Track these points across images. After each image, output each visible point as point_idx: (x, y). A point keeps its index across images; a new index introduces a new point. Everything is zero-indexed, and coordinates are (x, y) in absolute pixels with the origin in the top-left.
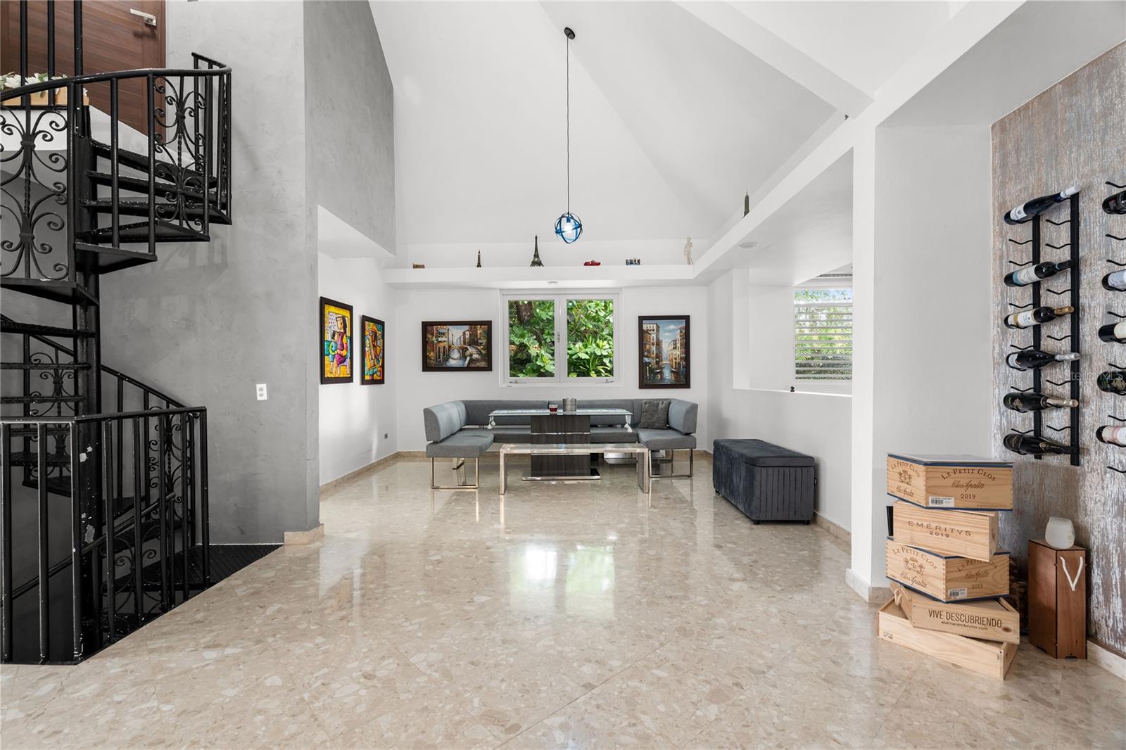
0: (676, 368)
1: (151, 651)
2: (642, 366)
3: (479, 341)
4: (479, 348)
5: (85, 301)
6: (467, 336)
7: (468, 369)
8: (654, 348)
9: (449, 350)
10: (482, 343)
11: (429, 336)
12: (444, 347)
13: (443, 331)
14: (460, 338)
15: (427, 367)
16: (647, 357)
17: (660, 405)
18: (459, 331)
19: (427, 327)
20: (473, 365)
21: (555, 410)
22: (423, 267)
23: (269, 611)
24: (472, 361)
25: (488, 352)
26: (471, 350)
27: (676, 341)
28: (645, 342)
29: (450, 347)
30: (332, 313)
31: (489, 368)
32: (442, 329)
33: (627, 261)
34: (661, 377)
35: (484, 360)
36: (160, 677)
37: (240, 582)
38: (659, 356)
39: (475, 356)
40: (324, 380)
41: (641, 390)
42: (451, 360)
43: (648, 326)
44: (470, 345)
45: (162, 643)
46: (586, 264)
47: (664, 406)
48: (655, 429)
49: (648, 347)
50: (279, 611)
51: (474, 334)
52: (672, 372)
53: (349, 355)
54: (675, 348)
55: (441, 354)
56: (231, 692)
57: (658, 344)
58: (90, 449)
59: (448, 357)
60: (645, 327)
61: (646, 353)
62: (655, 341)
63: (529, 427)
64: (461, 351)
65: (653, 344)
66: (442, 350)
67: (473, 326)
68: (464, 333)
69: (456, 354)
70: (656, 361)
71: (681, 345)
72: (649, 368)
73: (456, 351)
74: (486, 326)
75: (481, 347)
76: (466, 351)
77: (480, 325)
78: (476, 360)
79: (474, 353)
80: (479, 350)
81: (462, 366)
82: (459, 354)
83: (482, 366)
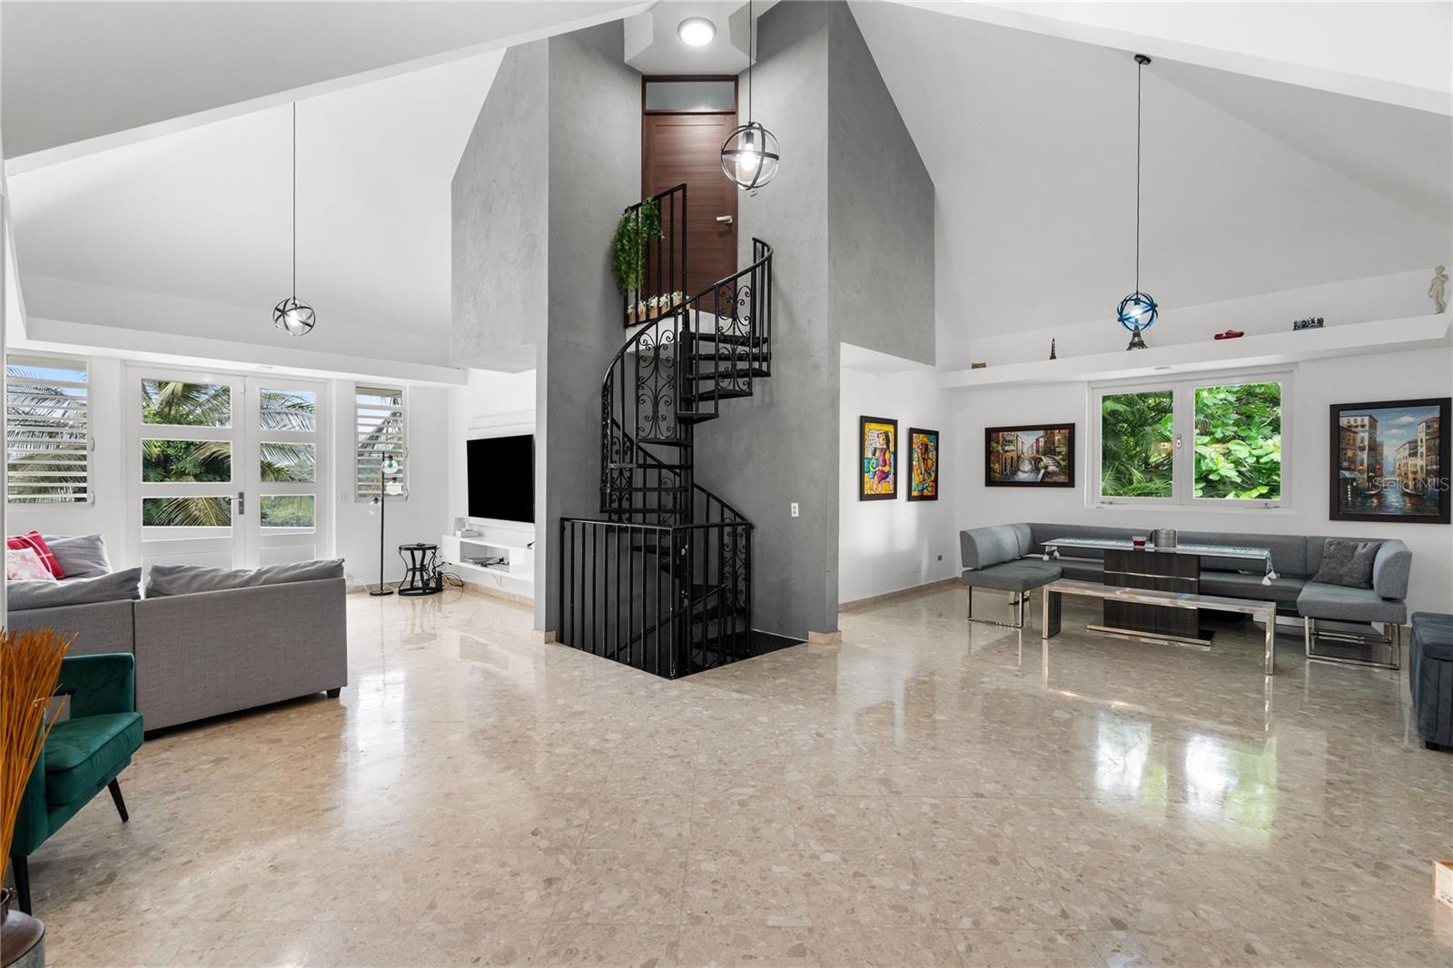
0: (1415, 488)
1: (706, 684)
2: (1337, 484)
3: (1057, 449)
4: (1057, 458)
5: (685, 445)
6: (1041, 444)
7: (1042, 484)
8: (1365, 456)
9: (1018, 461)
10: (1061, 452)
11: (994, 445)
12: (1012, 458)
13: (1011, 438)
14: (1032, 446)
15: (991, 481)
16: (1348, 469)
17: (1359, 548)
18: (1031, 437)
19: (991, 434)
20: (1047, 480)
21: (1143, 543)
22: (984, 365)
23: (778, 682)
24: (1047, 474)
25: (1068, 463)
26: (1046, 460)
27: (1416, 442)
28: (1343, 445)
29: (1019, 457)
30: (873, 431)
31: (1070, 483)
32: (1010, 436)
33: (1295, 323)
35: (1064, 473)
36: (706, 698)
37: (767, 660)
38: (1375, 468)
39: (1052, 468)
40: (862, 496)
41: (1333, 522)
42: (1020, 473)
43: (1359, 419)
44: (1044, 455)
45: (712, 682)
46: (1218, 337)
47: (1365, 550)
48: (1344, 586)
49: (1350, 453)
50: (783, 683)
51: (1050, 441)
53: (892, 470)
54: (1414, 454)
55: (1008, 467)
56: (738, 716)
57: (1374, 448)
58: (687, 547)
59: (1017, 469)
60: (1344, 422)
61: (1345, 464)
62: (1366, 443)
63: (1103, 561)
64: (1033, 462)
65: (1362, 449)
66: (1009, 461)
67: (1049, 431)
68: (1037, 440)
69: (1026, 466)
70: (1369, 477)
71: (1429, 449)
72: (1353, 487)
73: (1026, 462)
74: (1067, 431)
75: (1060, 456)
76: (1039, 462)
77: (1059, 429)
78: (1052, 473)
79: (1050, 464)
80: (1056, 460)
81: (1033, 481)
82: (1031, 466)
83: (1059, 481)
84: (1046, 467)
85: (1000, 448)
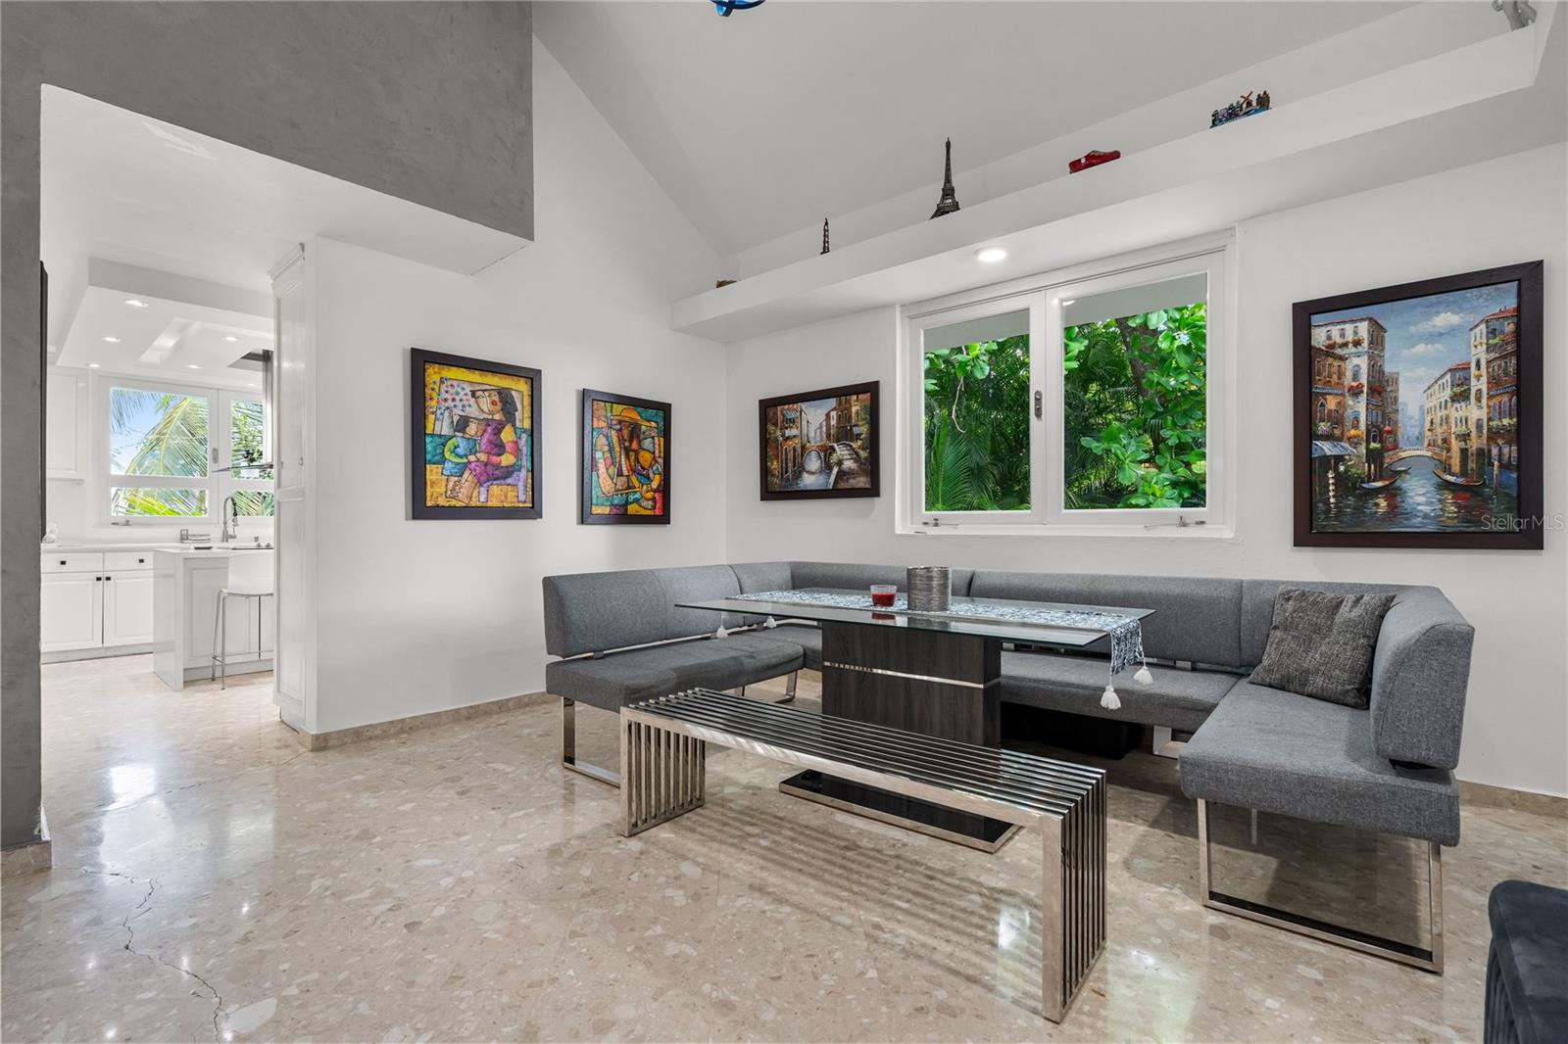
0: (1464, 473)
2: (1308, 470)
3: (856, 430)
4: (854, 445)
6: (833, 422)
7: (836, 492)
8: (1360, 407)
9: (802, 455)
10: (859, 435)
11: (771, 428)
12: (795, 450)
13: (793, 415)
14: (821, 428)
15: (769, 493)
16: (1328, 437)
17: (1344, 609)
18: (819, 411)
19: (769, 409)
20: (843, 485)
21: (888, 602)
24: (841, 474)
25: (870, 453)
26: (840, 451)
27: (1466, 368)
28: (1318, 388)
29: (803, 447)
30: (447, 381)
32: (790, 410)
35: (864, 472)
38: (1382, 432)
39: (848, 464)
40: (420, 509)
42: (805, 475)
43: (1349, 328)
44: (838, 441)
46: (1075, 166)
47: (1358, 611)
48: (1310, 696)
49: (1331, 403)
51: (845, 416)
53: (526, 463)
54: (1462, 397)
55: (790, 464)
57: (1380, 388)
59: (800, 469)
60: (1319, 337)
61: (1323, 427)
62: (1364, 380)
64: (822, 455)
65: (1355, 392)
66: (791, 455)
67: (843, 398)
68: (828, 416)
69: (813, 463)
70: (1370, 451)
71: (1494, 382)
72: (1338, 477)
74: (869, 394)
75: (859, 443)
76: (830, 454)
77: (857, 394)
78: (849, 473)
79: (845, 457)
80: (853, 449)
81: (823, 488)
82: (819, 462)
83: (858, 486)
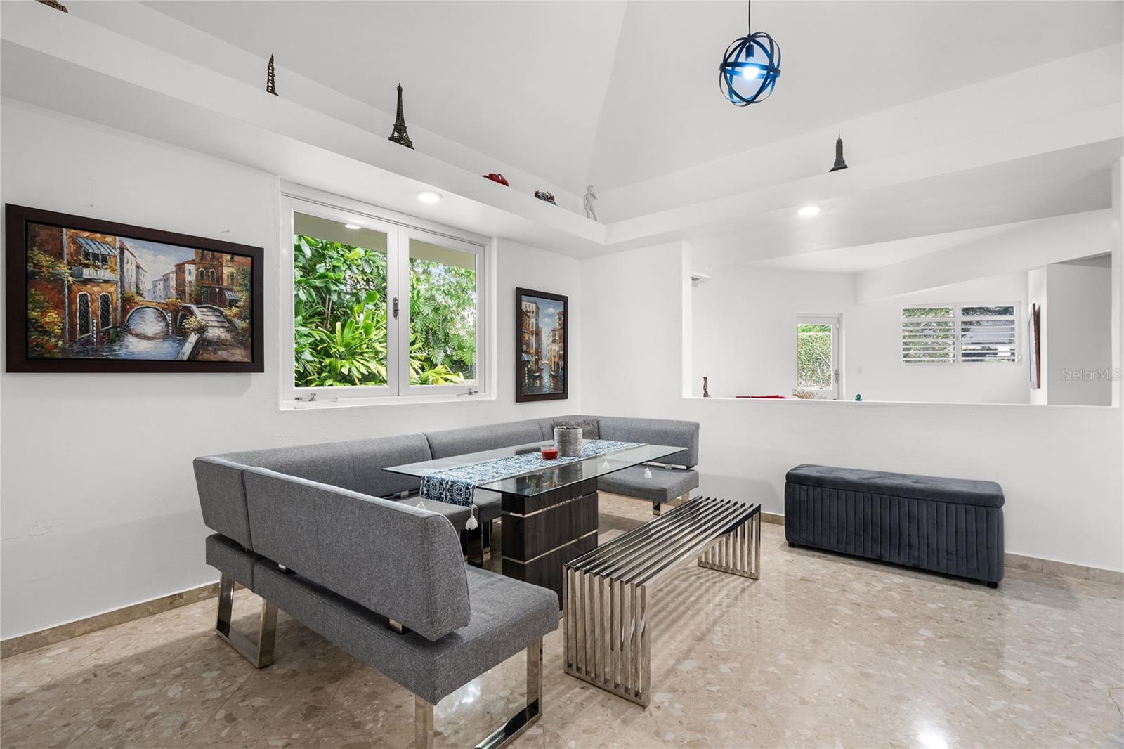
0: (554, 371)
2: (520, 365)
3: (228, 295)
4: (226, 312)
6: (190, 278)
7: (193, 365)
8: (533, 339)
9: (124, 311)
10: (236, 301)
11: (43, 258)
12: (105, 300)
13: (104, 250)
14: (166, 279)
15: (26, 358)
16: (524, 352)
18: (161, 258)
19: (26, 225)
20: (206, 356)
24: (203, 344)
25: (252, 323)
26: (201, 315)
27: (555, 330)
28: (522, 329)
31: (255, 364)
32: (97, 244)
33: (538, 191)
34: (541, 383)
35: (242, 344)
38: (538, 353)
39: (215, 333)
41: (518, 403)
43: (531, 305)
44: (198, 302)
49: (526, 337)
51: (210, 278)
52: (551, 375)
54: (554, 341)
55: (93, 320)
57: (538, 334)
60: (523, 306)
61: (525, 347)
62: (534, 328)
64: (169, 316)
65: (532, 334)
66: (97, 306)
67: (209, 254)
68: (180, 268)
69: (150, 324)
70: (536, 359)
71: (560, 337)
72: (528, 370)
73: (150, 314)
74: (247, 260)
75: (235, 310)
76: (184, 317)
77: (233, 254)
78: (216, 343)
79: (211, 324)
80: (225, 317)
81: (169, 359)
82: (162, 324)
83: (232, 359)
84: (201, 330)
85: (63, 269)
